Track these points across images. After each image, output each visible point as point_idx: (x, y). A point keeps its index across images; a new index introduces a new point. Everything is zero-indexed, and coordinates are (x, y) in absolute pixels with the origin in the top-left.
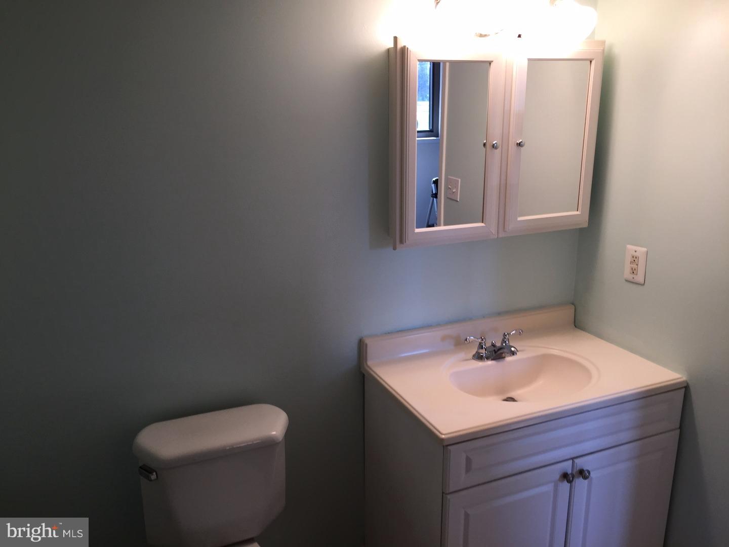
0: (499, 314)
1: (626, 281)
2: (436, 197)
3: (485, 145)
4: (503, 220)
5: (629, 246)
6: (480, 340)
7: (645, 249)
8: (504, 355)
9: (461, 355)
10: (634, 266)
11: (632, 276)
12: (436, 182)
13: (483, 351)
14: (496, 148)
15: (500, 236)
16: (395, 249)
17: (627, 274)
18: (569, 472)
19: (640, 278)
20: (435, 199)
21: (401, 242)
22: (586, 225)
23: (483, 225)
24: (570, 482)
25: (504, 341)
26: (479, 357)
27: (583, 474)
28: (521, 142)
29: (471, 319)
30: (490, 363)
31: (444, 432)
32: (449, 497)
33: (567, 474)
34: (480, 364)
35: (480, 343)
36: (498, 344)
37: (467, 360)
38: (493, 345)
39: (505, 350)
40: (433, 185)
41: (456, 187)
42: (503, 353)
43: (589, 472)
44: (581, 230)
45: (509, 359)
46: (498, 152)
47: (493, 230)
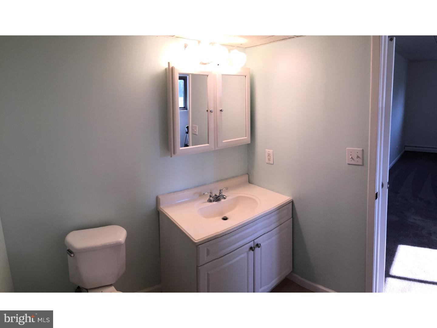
0: (218, 181)
1: (267, 163)
2: (188, 133)
3: (207, 111)
4: (216, 142)
5: (266, 150)
6: (210, 194)
7: (272, 151)
8: (220, 199)
9: (203, 201)
10: (269, 157)
11: (269, 161)
12: (188, 127)
13: (212, 198)
14: (212, 112)
15: (216, 149)
16: (171, 157)
17: (267, 161)
18: (253, 246)
19: (271, 162)
20: (187, 134)
21: (174, 153)
22: (250, 142)
23: (208, 145)
24: (253, 250)
25: (220, 193)
26: (210, 201)
27: (258, 245)
28: (222, 109)
29: (205, 184)
30: (215, 203)
31: (196, 240)
32: (200, 268)
33: (252, 247)
34: (211, 204)
35: (210, 195)
36: (218, 195)
37: (205, 202)
38: (216, 195)
39: (221, 197)
40: (186, 129)
41: (196, 129)
42: (220, 198)
43: (260, 244)
44: (248, 144)
45: (223, 200)
46: (212, 113)
47: (213, 147)
